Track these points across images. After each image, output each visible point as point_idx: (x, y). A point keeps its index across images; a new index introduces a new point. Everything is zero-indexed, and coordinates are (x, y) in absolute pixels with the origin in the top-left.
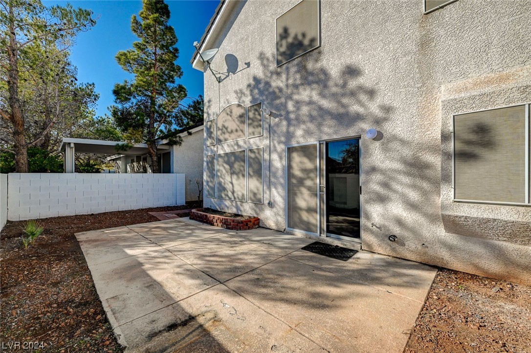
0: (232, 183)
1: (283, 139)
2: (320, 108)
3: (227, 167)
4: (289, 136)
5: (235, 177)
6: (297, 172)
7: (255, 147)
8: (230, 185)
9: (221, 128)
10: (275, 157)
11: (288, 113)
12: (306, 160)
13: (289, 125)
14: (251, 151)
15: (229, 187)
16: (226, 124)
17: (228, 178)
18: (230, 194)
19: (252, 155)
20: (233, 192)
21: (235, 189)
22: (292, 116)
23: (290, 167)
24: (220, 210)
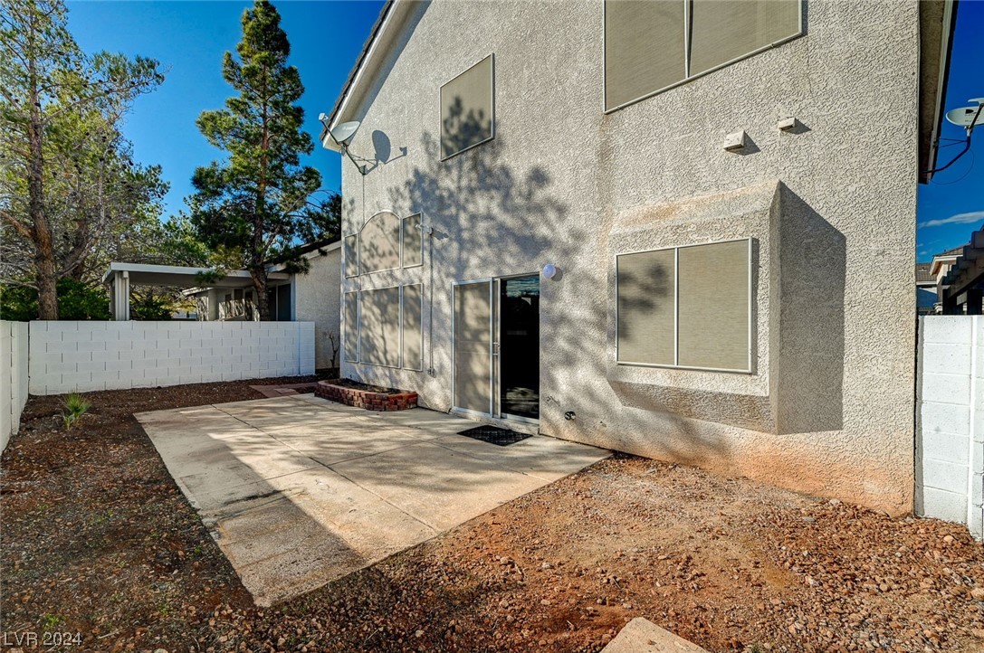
0: (383, 338)
1: (453, 270)
2: (501, 227)
3: (377, 311)
4: (462, 266)
5: (388, 328)
6: (472, 322)
7: (416, 282)
8: (381, 340)
9: (368, 247)
10: (442, 297)
11: (460, 230)
12: (482, 304)
13: (461, 248)
14: (412, 287)
15: (379, 343)
16: (376, 242)
17: (378, 330)
18: (381, 355)
19: (412, 293)
20: (385, 352)
21: (388, 348)
22: (466, 235)
23: (462, 312)
24: (366, 382)
